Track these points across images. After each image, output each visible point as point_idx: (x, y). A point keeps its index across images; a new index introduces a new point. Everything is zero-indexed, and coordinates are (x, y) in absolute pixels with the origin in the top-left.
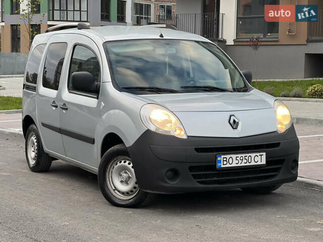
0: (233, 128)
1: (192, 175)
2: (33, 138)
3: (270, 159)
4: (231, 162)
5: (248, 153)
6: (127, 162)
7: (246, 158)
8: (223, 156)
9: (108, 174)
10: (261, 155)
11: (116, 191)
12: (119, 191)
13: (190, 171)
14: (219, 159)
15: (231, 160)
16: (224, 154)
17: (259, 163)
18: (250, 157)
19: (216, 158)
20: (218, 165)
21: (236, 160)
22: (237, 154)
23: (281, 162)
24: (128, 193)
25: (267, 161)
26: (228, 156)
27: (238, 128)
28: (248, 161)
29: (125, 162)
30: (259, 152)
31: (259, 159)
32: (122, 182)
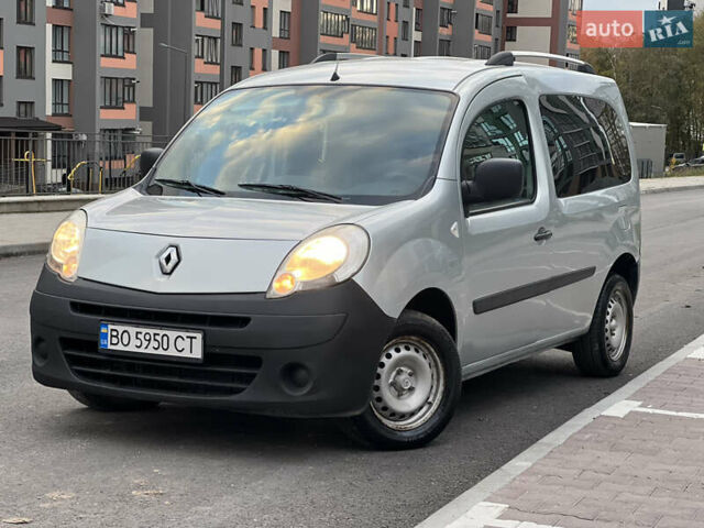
0: (164, 273)
1: (66, 355)
4: (125, 341)
5: (161, 327)
7: (157, 337)
8: (110, 327)
10: (191, 338)
13: (64, 348)
14: (103, 330)
16: (114, 323)
17: (186, 354)
18: (165, 338)
20: (102, 342)
21: (137, 337)
26: (121, 329)
30: (187, 330)
31: (187, 345)
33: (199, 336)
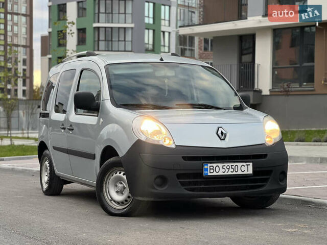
0: (221, 139)
1: (180, 182)
2: (47, 163)
3: (258, 169)
4: (217, 170)
5: (234, 162)
6: (122, 173)
7: (232, 167)
8: (209, 165)
9: (104, 185)
10: (248, 165)
11: (112, 201)
12: (115, 201)
13: (178, 178)
14: (206, 167)
15: (217, 168)
16: (211, 163)
17: (246, 172)
18: (236, 167)
19: (203, 166)
20: (205, 172)
21: (223, 168)
22: (223, 163)
23: (269, 172)
24: (122, 203)
25: (254, 171)
26: (215, 165)
27: (226, 140)
28: (234, 170)
29: (120, 173)
30: (246, 162)
31: (246, 169)
32: (117, 192)
33: (251, 164)
